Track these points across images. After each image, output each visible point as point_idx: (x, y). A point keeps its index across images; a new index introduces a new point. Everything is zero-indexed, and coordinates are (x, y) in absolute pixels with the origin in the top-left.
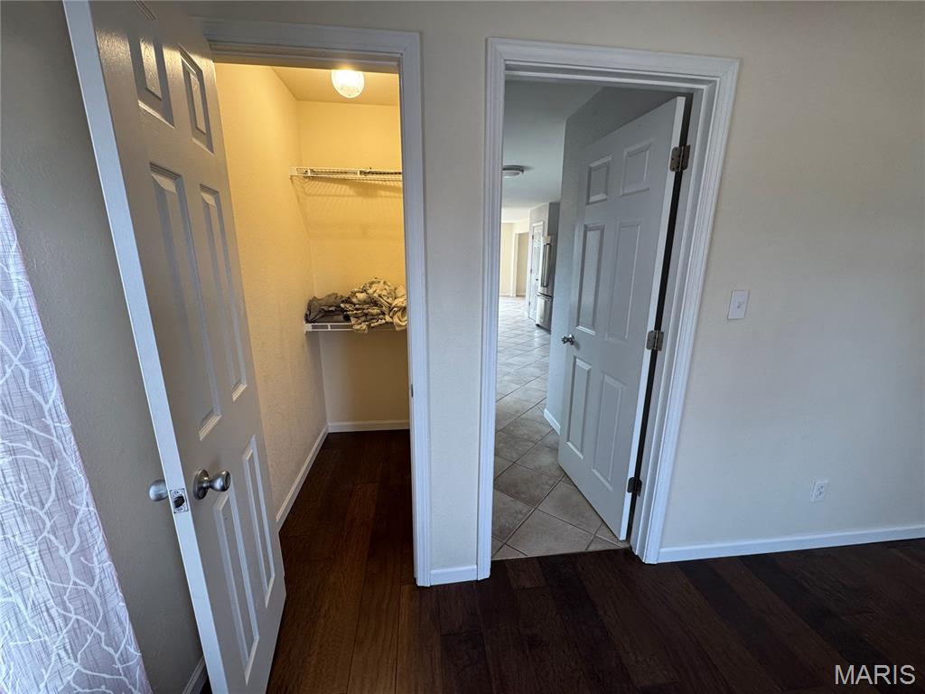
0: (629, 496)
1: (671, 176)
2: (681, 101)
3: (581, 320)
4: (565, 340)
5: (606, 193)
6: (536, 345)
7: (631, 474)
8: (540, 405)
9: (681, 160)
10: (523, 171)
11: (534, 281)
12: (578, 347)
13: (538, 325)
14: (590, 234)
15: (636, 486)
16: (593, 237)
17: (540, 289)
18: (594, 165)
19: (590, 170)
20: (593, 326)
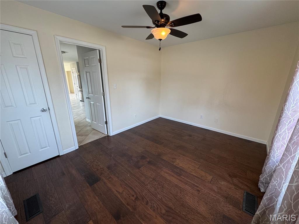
0: (106, 125)
1: (99, 64)
2: (98, 51)
3: (90, 93)
4: (87, 98)
5: (89, 65)
6: (81, 106)
7: (105, 121)
8: (85, 118)
9: (100, 61)
10: (65, 53)
11: (76, 87)
12: (90, 99)
13: (81, 101)
14: (87, 73)
15: (106, 123)
16: (88, 74)
17: (79, 89)
18: (85, 58)
19: (84, 59)
20: (92, 93)
